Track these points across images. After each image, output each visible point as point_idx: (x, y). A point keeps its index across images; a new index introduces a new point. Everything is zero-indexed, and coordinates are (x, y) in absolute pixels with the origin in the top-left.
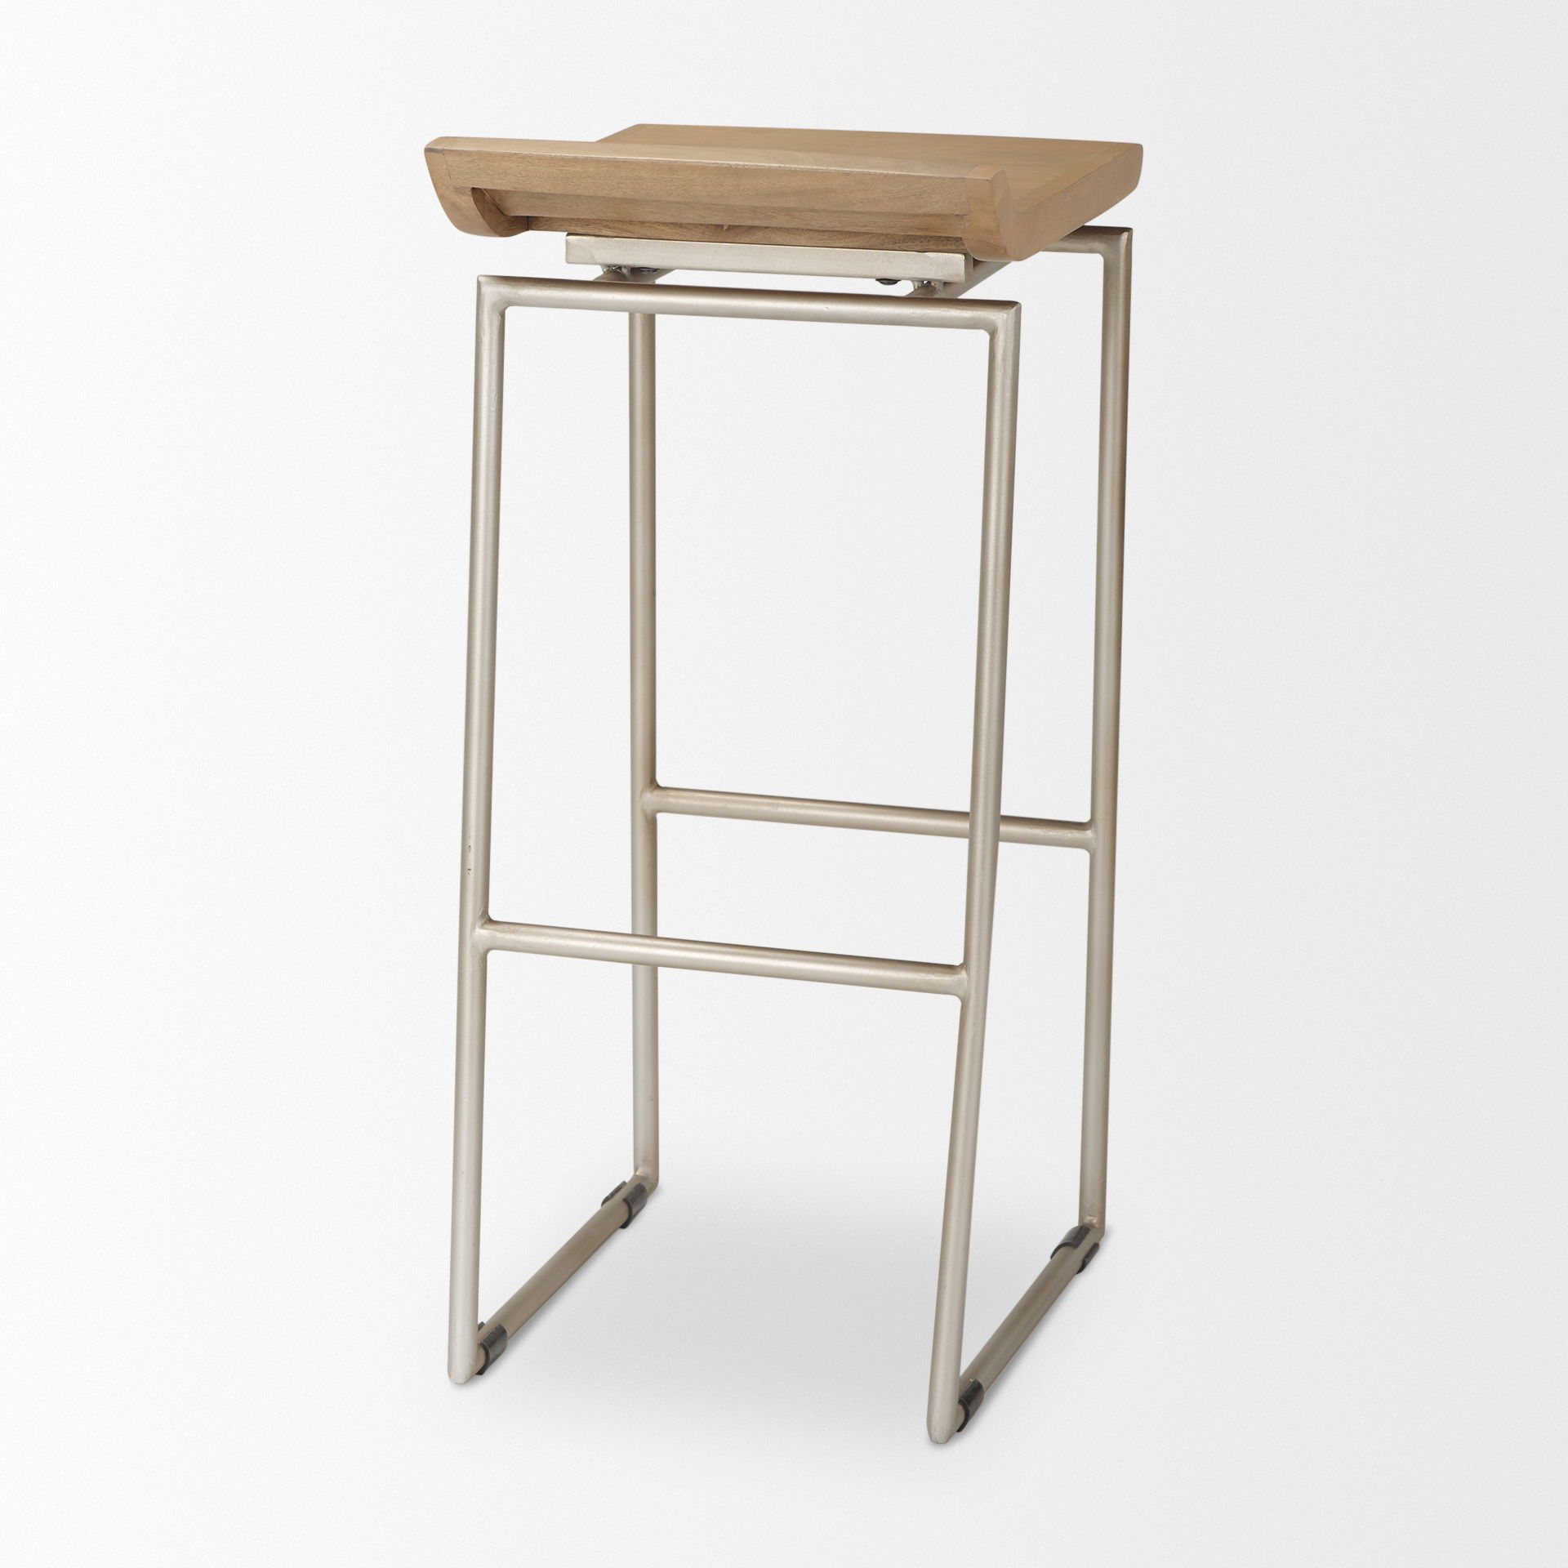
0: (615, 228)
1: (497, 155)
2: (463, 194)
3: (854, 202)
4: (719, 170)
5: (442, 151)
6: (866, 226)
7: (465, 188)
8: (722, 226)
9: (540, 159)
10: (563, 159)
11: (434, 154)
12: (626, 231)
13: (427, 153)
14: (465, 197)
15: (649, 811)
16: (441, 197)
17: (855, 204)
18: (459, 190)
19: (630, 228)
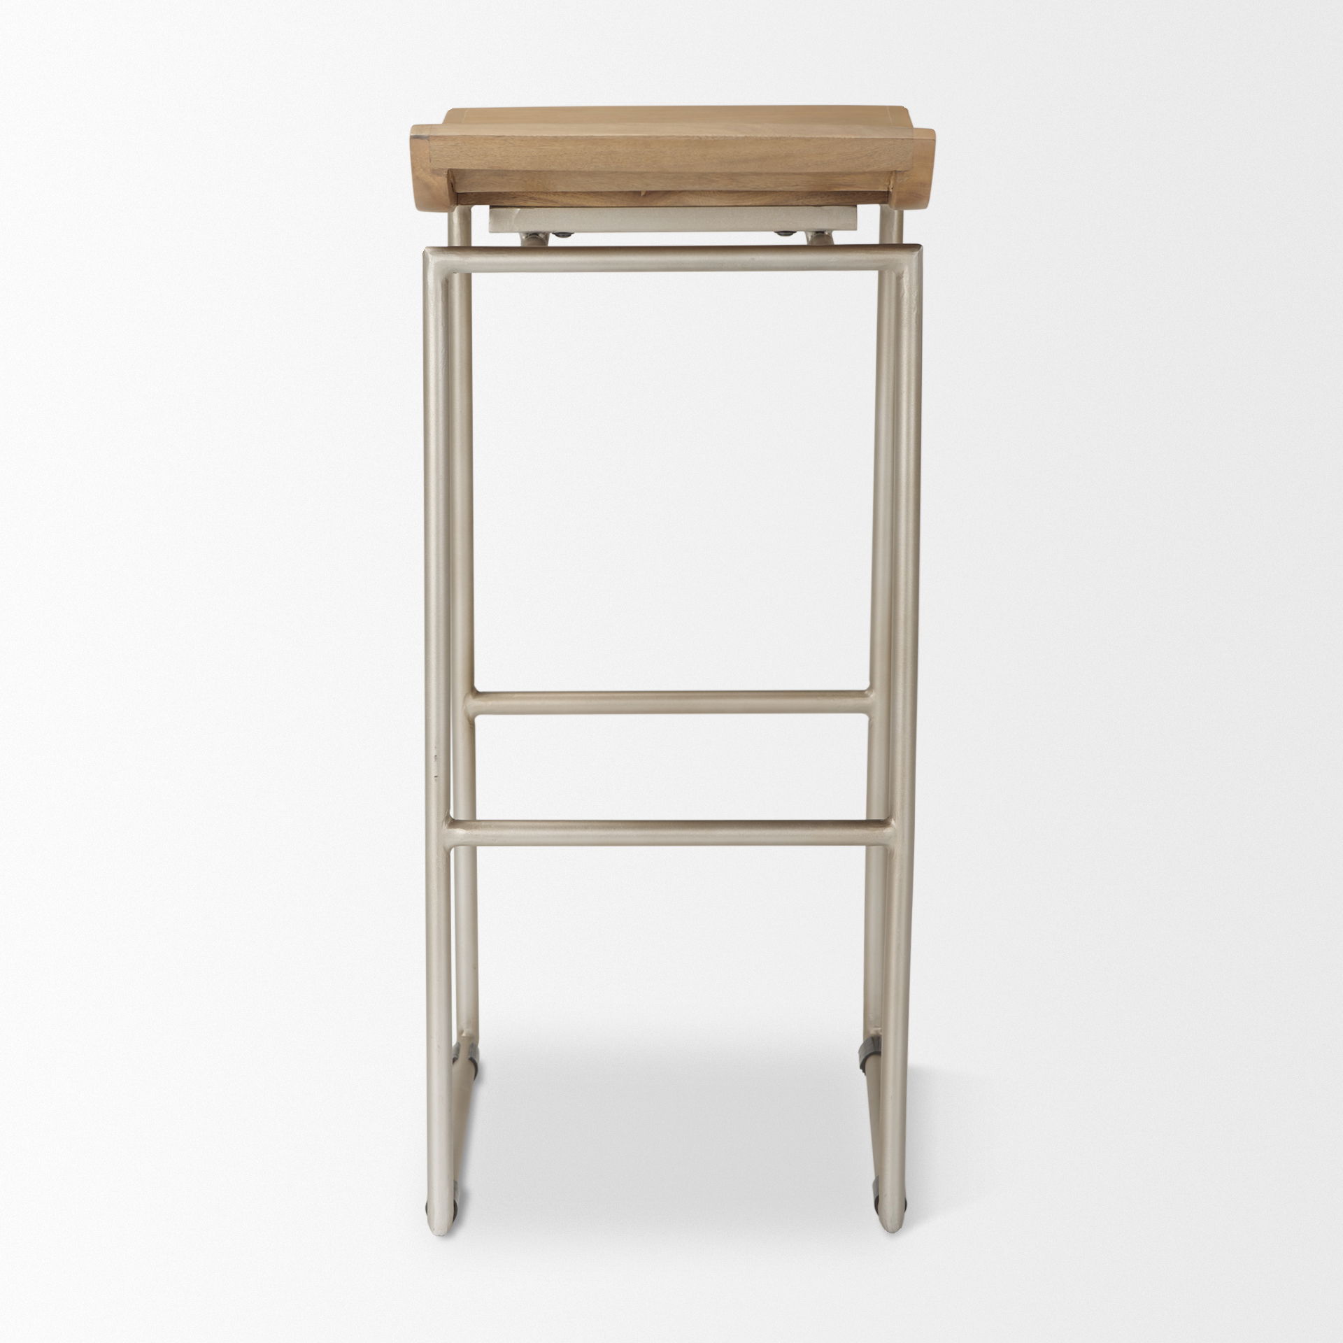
0: (540, 199)
1: (481, 137)
2: (438, 175)
3: (810, 164)
4: (690, 142)
5: (428, 138)
6: (797, 185)
7: (442, 169)
8: (639, 193)
9: (522, 141)
10: (544, 139)
11: (419, 141)
12: (552, 201)
13: (413, 140)
14: (440, 178)
15: (471, 713)
16: (416, 179)
17: (809, 166)
18: (435, 172)
19: (555, 198)
